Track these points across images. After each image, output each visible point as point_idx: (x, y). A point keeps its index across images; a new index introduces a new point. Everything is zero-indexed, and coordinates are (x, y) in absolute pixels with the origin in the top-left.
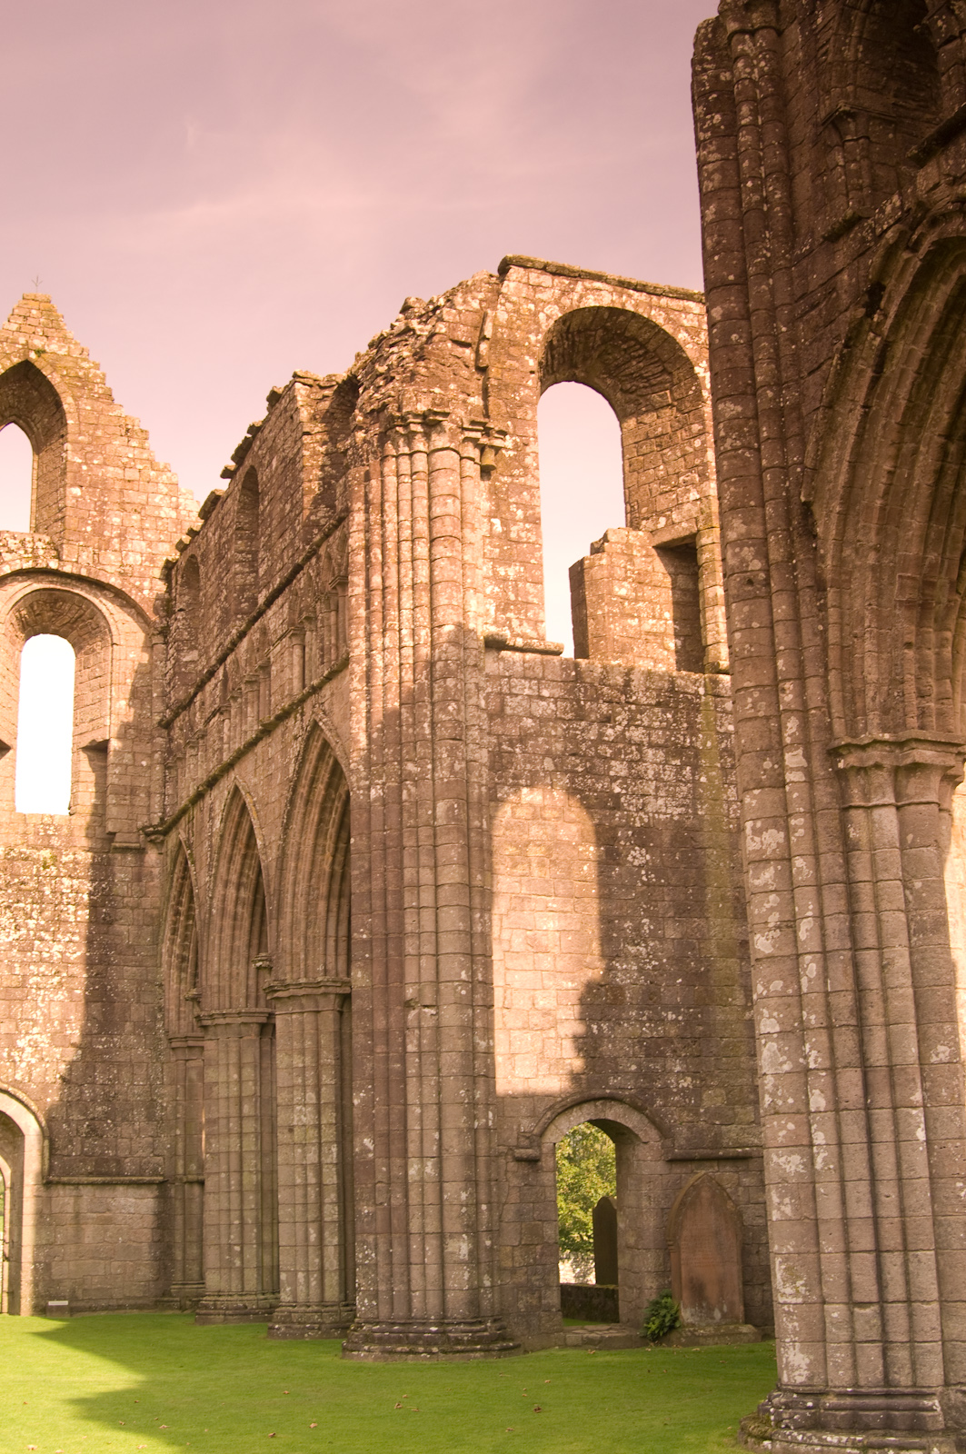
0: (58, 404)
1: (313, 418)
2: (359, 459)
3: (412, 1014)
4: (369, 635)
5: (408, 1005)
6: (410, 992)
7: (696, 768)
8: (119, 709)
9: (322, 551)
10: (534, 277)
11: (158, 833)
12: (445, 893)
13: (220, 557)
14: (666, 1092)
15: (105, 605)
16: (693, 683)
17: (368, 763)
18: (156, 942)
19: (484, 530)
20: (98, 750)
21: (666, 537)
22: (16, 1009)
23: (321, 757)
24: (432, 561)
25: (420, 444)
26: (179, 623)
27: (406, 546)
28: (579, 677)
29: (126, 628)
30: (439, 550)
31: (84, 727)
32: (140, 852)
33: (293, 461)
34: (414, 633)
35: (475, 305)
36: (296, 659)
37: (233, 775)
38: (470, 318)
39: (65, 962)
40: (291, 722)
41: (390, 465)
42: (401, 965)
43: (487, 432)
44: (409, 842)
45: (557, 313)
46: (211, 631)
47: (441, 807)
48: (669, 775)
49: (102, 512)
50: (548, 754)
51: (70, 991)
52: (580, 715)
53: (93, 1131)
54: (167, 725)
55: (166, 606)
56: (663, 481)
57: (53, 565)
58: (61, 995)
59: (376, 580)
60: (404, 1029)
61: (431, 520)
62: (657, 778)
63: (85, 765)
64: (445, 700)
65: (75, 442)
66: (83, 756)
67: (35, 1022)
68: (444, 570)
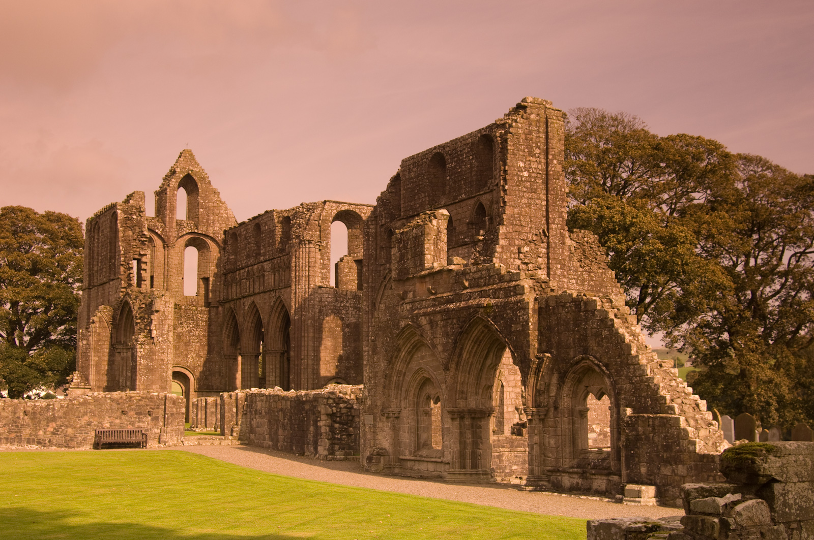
0: (196, 185)
1: (278, 222)
2: (294, 247)
3: (303, 361)
4: (296, 285)
5: (302, 360)
6: (302, 357)
7: (359, 311)
8: (212, 270)
9: (282, 258)
10: (331, 204)
11: (222, 303)
12: (310, 338)
13: (246, 239)
14: (350, 377)
15: (209, 241)
16: (360, 294)
17: (295, 311)
18: (222, 331)
19: (319, 262)
20: (206, 280)
21: (356, 259)
22: (188, 348)
23: (280, 303)
24: (309, 271)
25: (307, 246)
26: (229, 248)
27: (304, 267)
28: (337, 293)
29: (214, 247)
30: (311, 269)
31: (202, 272)
32: (217, 307)
33: (273, 231)
34: (305, 286)
35: (319, 212)
36: (273, 278)
37: (252, 298)
38: (318, 215)
39: (199, 335)
40: (272, 293)
41: (301, 250)
42: (301, 352)
43: (321, 242)
44: (303, 328)
45: (335, 212)
46: (243, 257)
47: (309, 321)
48: (354, 313)
49: (208, 216)
50: (330, 309)
51: (200, 343)
52: (337, 301)
53: (206, 379)
54: (225, 275)
55: (225, 242)
56: (357, 246)
57: (196, 231)
58: (198, 344)
59: (297, 274)
60: (301, 364)
61: (309, 262)
62: (351, 314)
63: (201, 283)
64: (311, 300)
65: (201, 196)
66: (201, 280)
67: (192, 351)
68: (312, 273)
